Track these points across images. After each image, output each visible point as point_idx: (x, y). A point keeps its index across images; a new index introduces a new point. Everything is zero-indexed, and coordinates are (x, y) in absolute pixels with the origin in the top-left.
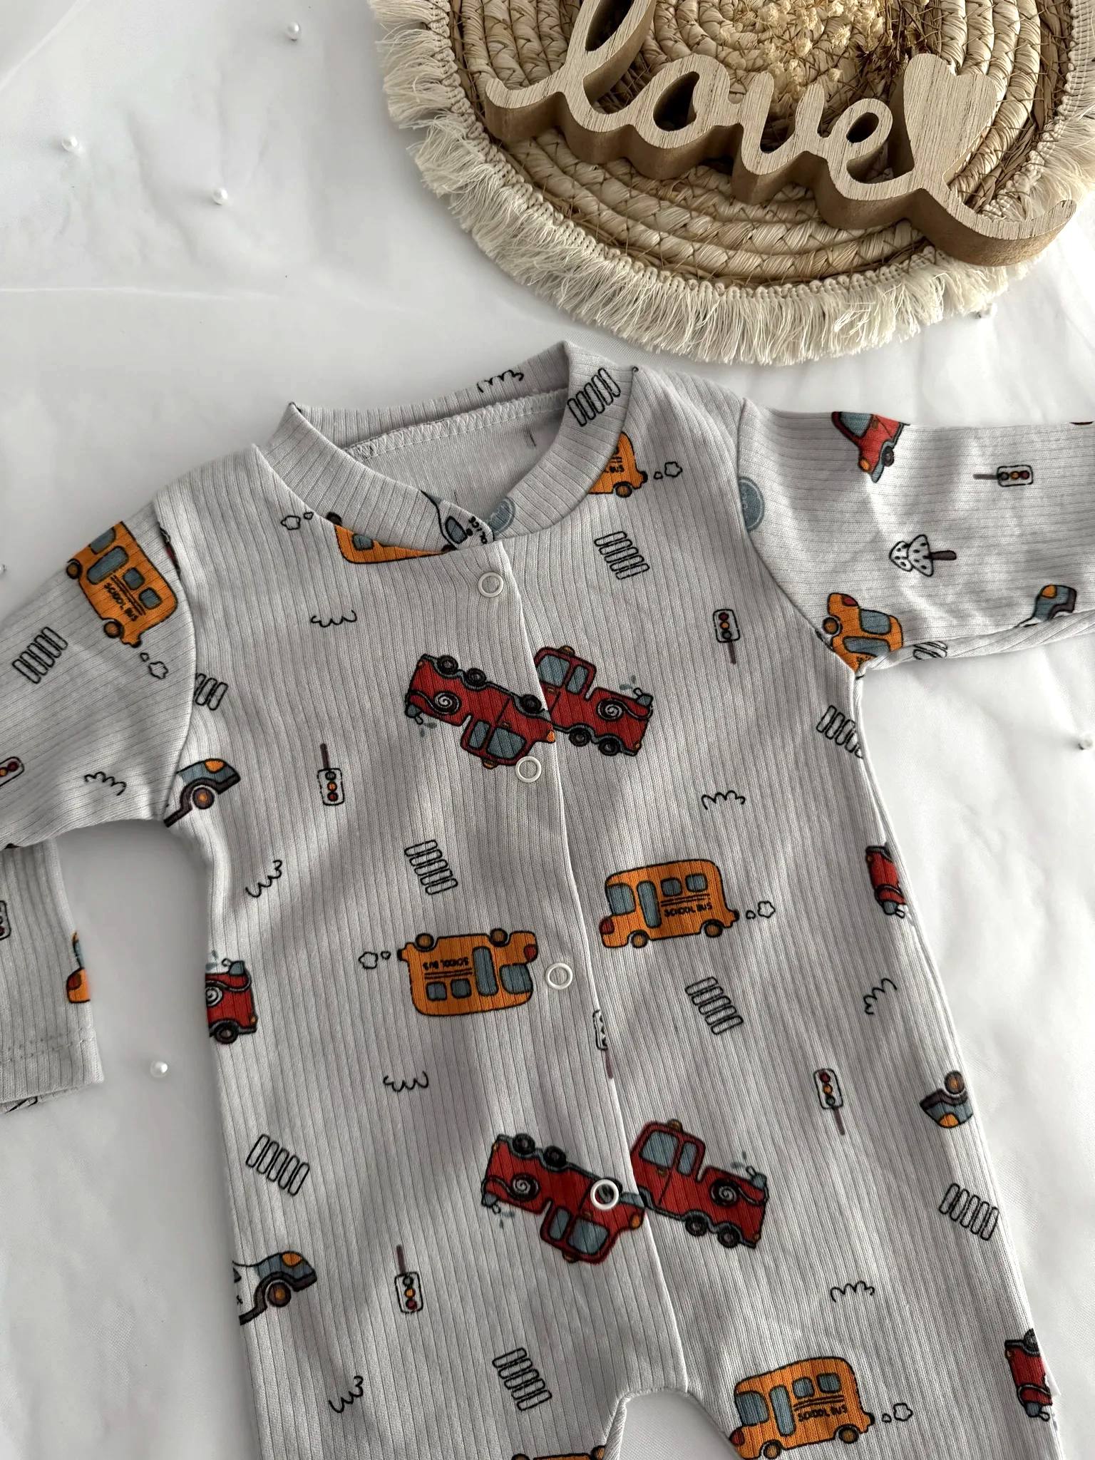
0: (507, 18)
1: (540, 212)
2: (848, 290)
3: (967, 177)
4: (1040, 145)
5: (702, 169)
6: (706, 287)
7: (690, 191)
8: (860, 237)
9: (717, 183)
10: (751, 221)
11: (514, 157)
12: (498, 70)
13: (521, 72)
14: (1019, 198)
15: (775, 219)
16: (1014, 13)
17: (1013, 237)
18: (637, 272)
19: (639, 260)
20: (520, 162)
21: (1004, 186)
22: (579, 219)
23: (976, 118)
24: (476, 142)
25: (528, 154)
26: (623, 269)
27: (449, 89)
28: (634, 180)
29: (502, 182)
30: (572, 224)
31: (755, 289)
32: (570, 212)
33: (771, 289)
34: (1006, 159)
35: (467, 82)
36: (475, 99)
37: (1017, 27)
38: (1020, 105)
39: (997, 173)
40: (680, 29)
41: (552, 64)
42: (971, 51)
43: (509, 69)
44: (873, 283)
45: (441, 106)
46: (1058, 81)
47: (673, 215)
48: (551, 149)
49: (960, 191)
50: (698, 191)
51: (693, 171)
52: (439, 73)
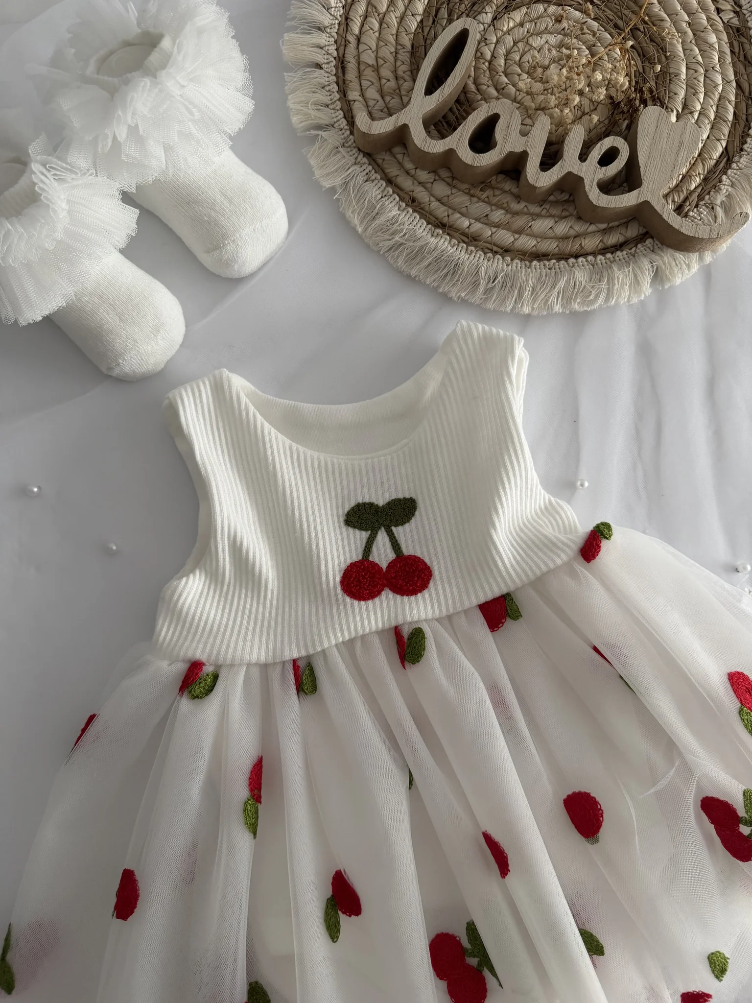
0: (374, 63)
1: (390, 201)
2: (593, 265)
3: (678, 192)
4: (729, 172)
5: (501, 177)
6: (498, 259)
7: (491, 193)
8: (604, 230)
9: (510, 187)
10: (532, 214)
11: (374, 160)
12: (367, 100)
13: (383, 102)
14: (713, 208)
15: (548, 214)
16: (719, 79)
17: (706, 237)
18: (453, 247)
19: (455, 238)
20: (379, 166)
21: (703, 199)
22: (416, 207)
23: (686, 153)
24: (349, 149)
25: (384, 160)
26: (443, 243)
27: (333, 111)
28: (454, 182)
29: (365, 178)
30: (411, 210)
31: (531, 262)
32: (410, 201)
33: (542, 262)
34: (706, 180)
35: (346, 108)
36: (350, 119)
37: (720, 88)
38: (718, 144)
39: (699, 190)
40: (492, 78)
41: (403, 97)
42: (687, 103)
43: (375, 100)
44: (611, 262)
45: (328, 123)
46: (745, 127)
47: (478, 208)
48: (400, 157)
49: (673, 201)
50: (497, 192)
51: (494, 178)
52: (327, 100)
